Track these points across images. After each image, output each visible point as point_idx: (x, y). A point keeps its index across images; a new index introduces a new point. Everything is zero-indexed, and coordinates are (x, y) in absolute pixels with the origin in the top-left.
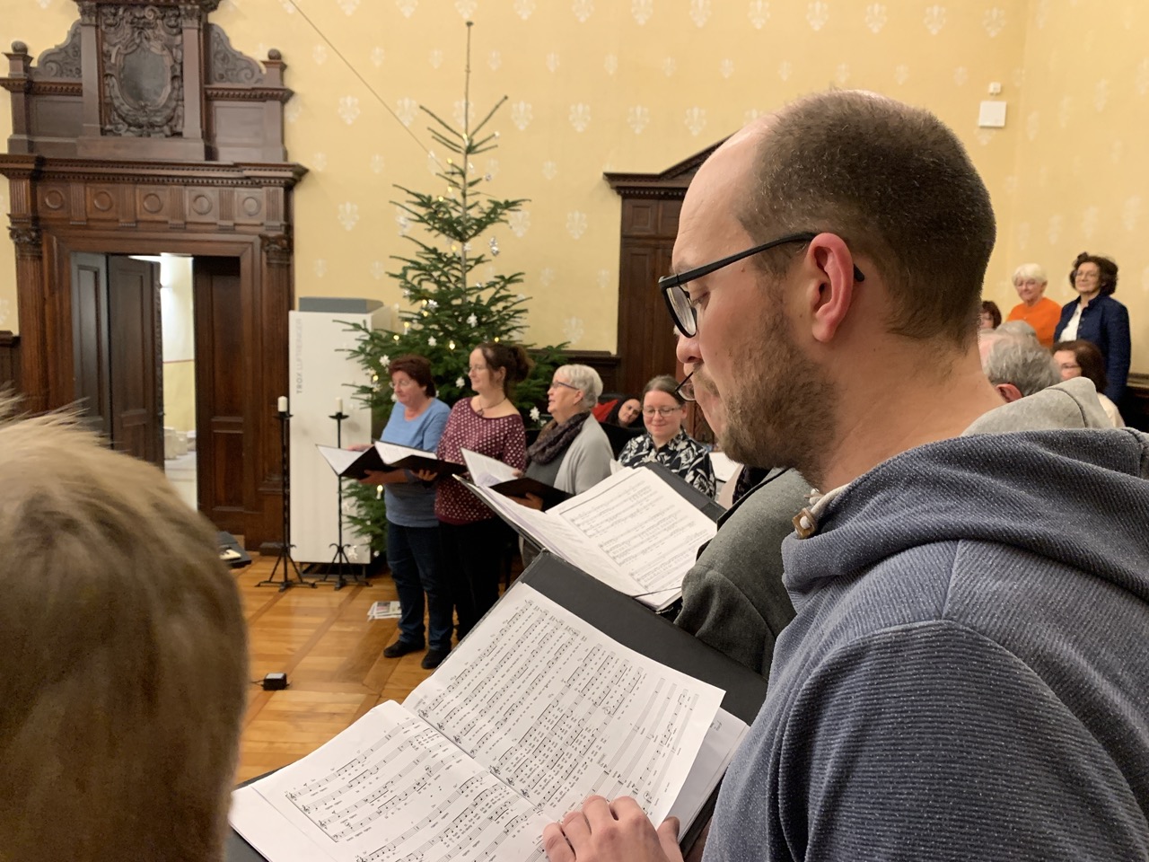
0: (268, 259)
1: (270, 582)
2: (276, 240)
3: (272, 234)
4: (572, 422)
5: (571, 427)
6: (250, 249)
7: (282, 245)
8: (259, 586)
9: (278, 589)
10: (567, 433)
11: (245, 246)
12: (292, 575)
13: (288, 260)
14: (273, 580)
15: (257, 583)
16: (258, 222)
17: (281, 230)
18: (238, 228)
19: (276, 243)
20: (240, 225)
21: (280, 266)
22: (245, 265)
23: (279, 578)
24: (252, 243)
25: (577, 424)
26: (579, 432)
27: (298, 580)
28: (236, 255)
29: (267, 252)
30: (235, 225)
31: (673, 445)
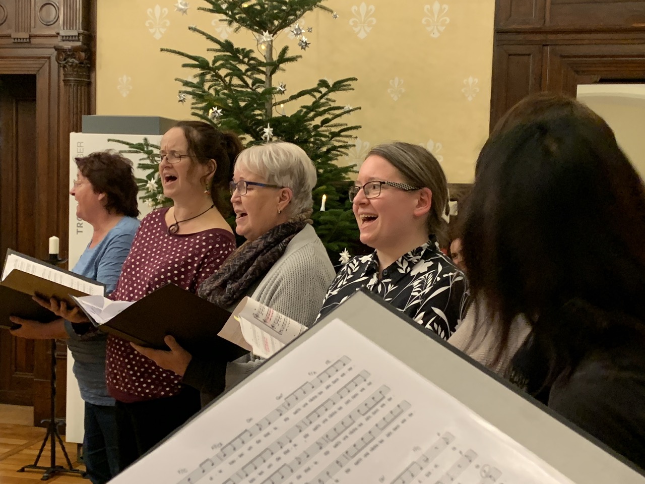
0: (65, 75)
1: (35, 466)
2: (74, 52)
3: (68, 45)
4: (269, 240)
5: (268, 247)
6: (47, 64)
7: (79, 59)
8: (22, 470)
9: (41, 476)
10: (259, 258)
11: (42, 61)
12: (60, 461)
13: (89, 77)
14: (39, 464)
15: (20, 468)
16: (54, 33)
17: (79, 40)
18: (34, 41)
19: (73, 56)
20: (36, 36)
21: (79, 83)
22: (41, 85)
23: (45, 462)
24: (49, 58)
25: (278, 241)
26: (281, 254)
27: (68, 468)
28: (33, 73)
29: (64, 67)
30: (30, 37)
31: (406, 265)
